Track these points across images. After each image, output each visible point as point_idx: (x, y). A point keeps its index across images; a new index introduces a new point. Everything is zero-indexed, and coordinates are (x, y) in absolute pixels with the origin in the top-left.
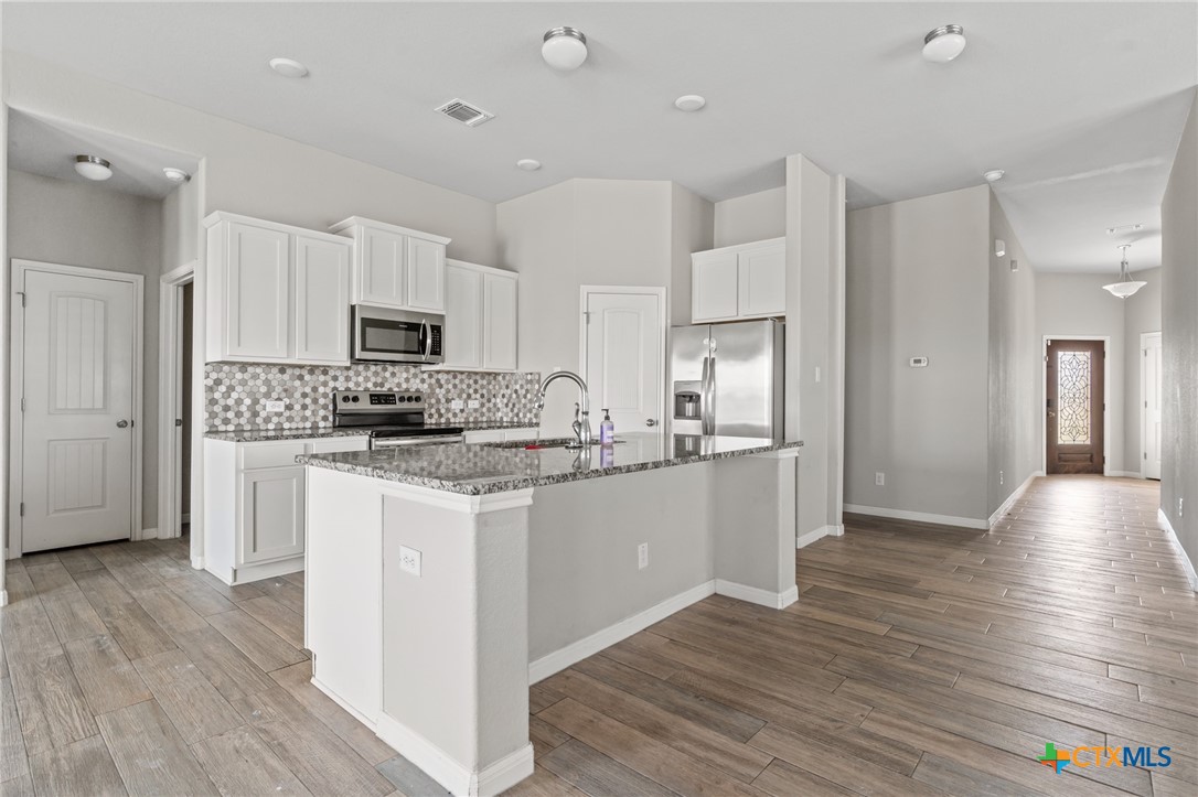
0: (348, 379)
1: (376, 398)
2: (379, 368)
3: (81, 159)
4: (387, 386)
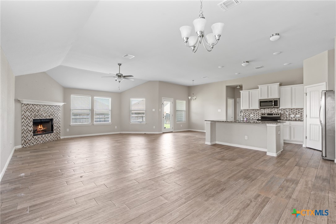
0: (264, 111)
1: (268, 114)
2: (271, 109)
3: (237, 86)
4: (273, 112)
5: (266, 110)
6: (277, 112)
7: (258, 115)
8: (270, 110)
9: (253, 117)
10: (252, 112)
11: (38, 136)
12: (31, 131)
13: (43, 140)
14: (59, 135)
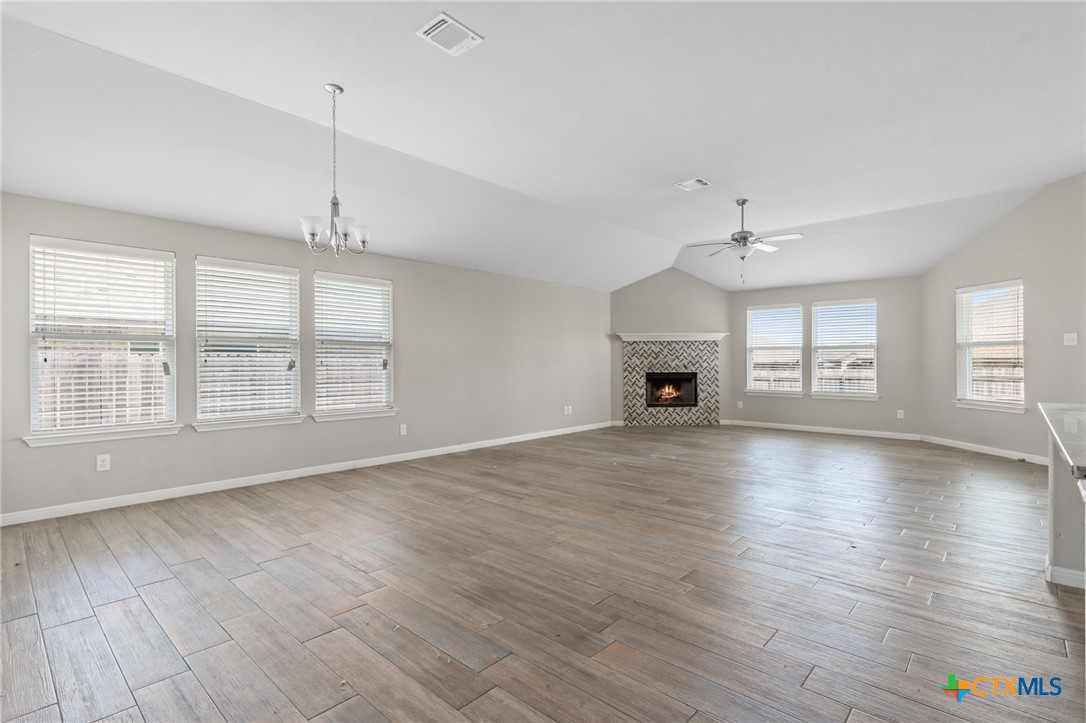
11: (658, 409)
12: (641, 397)
13: (670, 418)
14: (714, 415)
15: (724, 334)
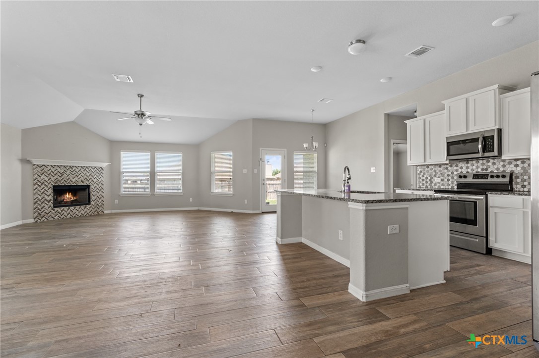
0: (467, 168)
1: (476, 176)
2: (485, 161)
4: (490, 170)
5: (473, 165)
6: (502, 169)
7: (453, 178)
8: (483, 164)
9: (439, 183)
10: (437, 171)
11: (62, 208)
14: (101, 208)
15: (107, 164)
